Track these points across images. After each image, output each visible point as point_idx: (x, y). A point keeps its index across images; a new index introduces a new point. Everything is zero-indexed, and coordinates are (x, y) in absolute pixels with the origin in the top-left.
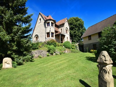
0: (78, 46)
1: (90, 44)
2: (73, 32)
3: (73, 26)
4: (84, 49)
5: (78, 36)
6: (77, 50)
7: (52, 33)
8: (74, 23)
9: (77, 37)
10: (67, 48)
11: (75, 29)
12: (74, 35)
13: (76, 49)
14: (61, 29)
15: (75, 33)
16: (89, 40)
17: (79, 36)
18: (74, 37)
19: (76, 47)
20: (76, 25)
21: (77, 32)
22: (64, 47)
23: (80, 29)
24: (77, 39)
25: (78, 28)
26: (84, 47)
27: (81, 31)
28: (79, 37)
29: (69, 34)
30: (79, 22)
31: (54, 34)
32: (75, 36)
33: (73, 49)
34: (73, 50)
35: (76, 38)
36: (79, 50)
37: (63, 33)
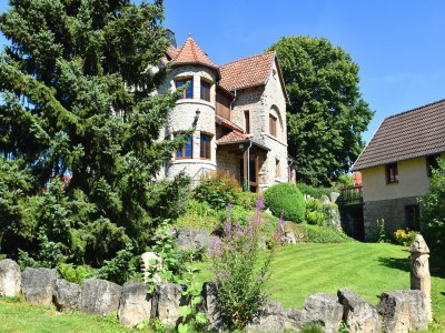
0: (335, 212)
1: (392, 204)
2: (302, 124)
3: (302, 87)
4: (366, 224)
5: (325, 145)
6: (334, 228)
7: (205, 137)
8: (304, 72)
9: (323, 155)
10: (285, 219)
11: (312, 110)
12: (306, 138)
13: (325, 223)
14: (247, 113)
15: (309, 127)
16: (389, 181)
17: (331, 150)
18: (307, 151)
19: (329, 217)
20: (316, 84)
21: (321, 125)
22: (268, 211)
23: (338, 111)
24: (324, 164)
25: (325, 102)
26: (365, 217)
27: (342, 120)
28: (331, 155)
29: (285, 142)
30: (331, 70)
31: (214, 144)
32: (313, 145)
33: (311, 222)
34: (315, 228)
35: (317, 162)
36: (340, 228)
37: (254, 136)
